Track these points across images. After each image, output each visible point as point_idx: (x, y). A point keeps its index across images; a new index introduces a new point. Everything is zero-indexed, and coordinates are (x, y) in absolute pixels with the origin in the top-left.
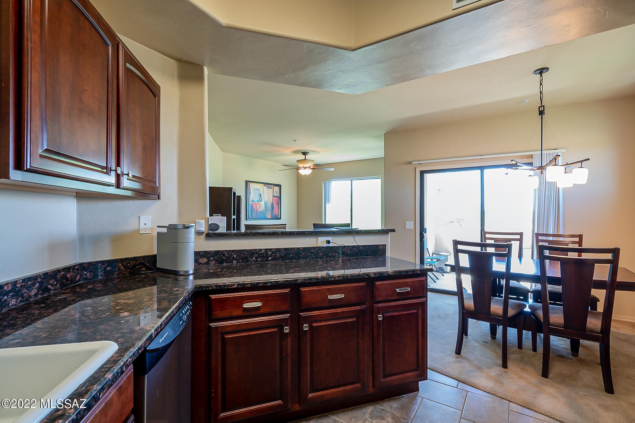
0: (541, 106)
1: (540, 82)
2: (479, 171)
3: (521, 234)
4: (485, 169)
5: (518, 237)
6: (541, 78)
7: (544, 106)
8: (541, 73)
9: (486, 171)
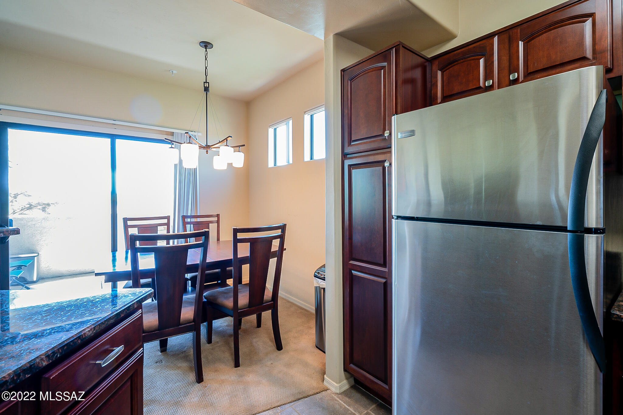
0: (206, 82)
1: (206, 56)
2: (109, 140)
3: (168, 218)
4: (118, 139)
5: (165, 221)
6: (206, 52)
7: (208, 83)
8: (206, 47)
9: (118, 141)
